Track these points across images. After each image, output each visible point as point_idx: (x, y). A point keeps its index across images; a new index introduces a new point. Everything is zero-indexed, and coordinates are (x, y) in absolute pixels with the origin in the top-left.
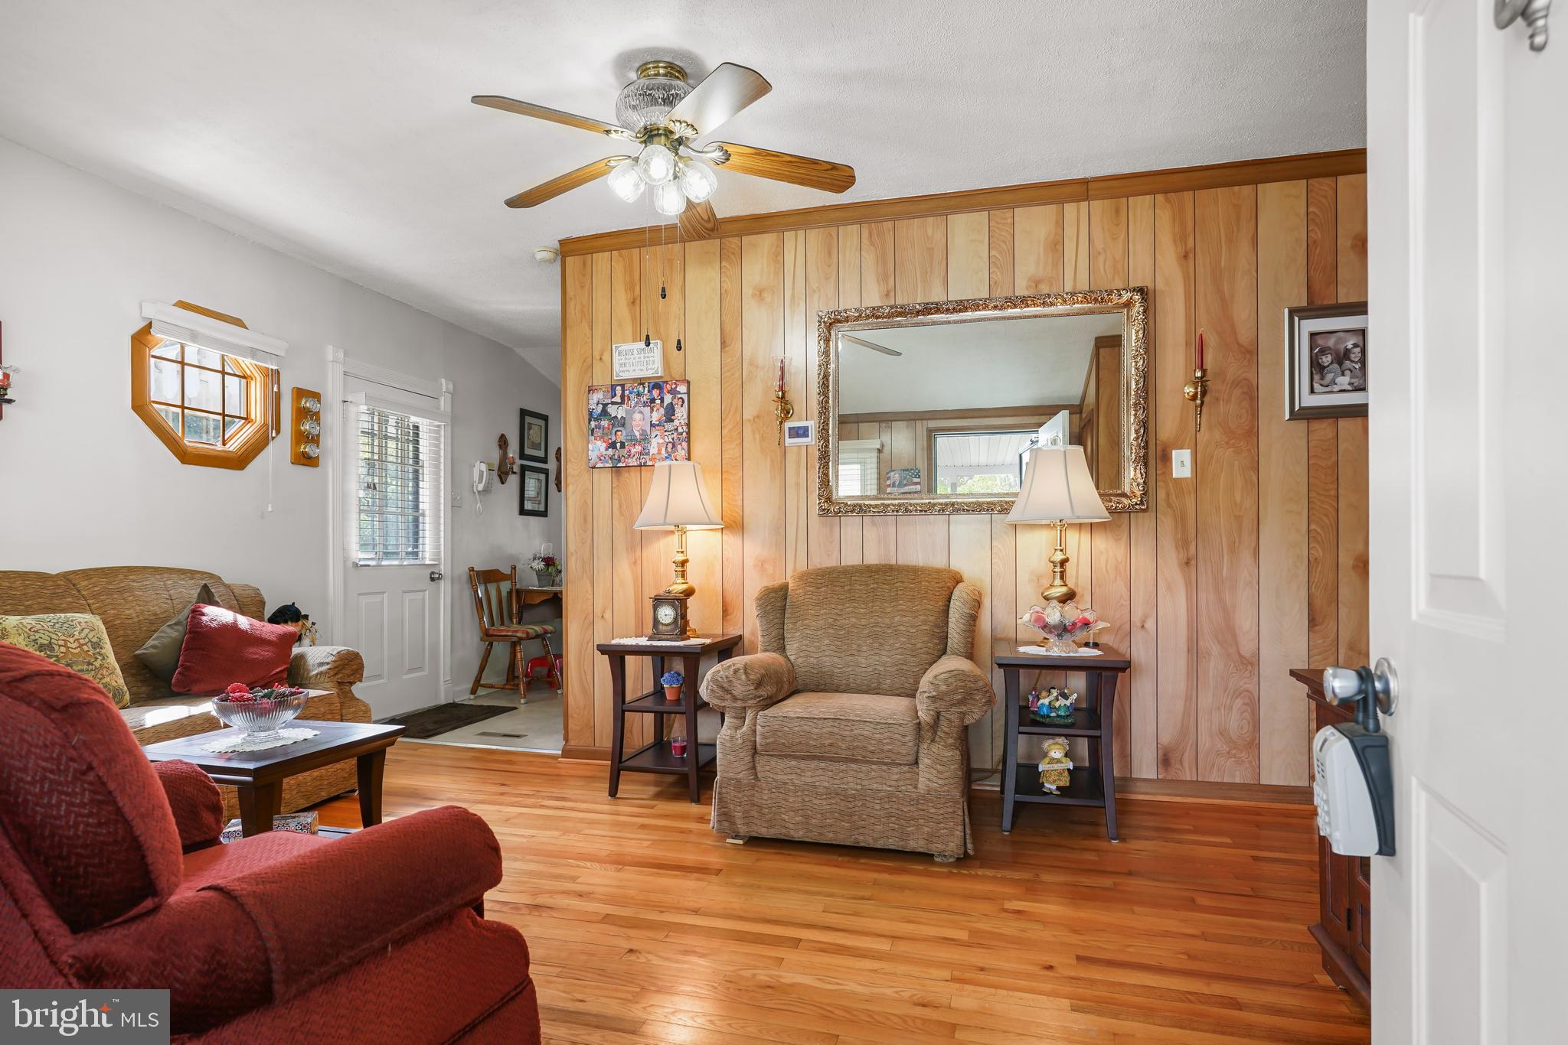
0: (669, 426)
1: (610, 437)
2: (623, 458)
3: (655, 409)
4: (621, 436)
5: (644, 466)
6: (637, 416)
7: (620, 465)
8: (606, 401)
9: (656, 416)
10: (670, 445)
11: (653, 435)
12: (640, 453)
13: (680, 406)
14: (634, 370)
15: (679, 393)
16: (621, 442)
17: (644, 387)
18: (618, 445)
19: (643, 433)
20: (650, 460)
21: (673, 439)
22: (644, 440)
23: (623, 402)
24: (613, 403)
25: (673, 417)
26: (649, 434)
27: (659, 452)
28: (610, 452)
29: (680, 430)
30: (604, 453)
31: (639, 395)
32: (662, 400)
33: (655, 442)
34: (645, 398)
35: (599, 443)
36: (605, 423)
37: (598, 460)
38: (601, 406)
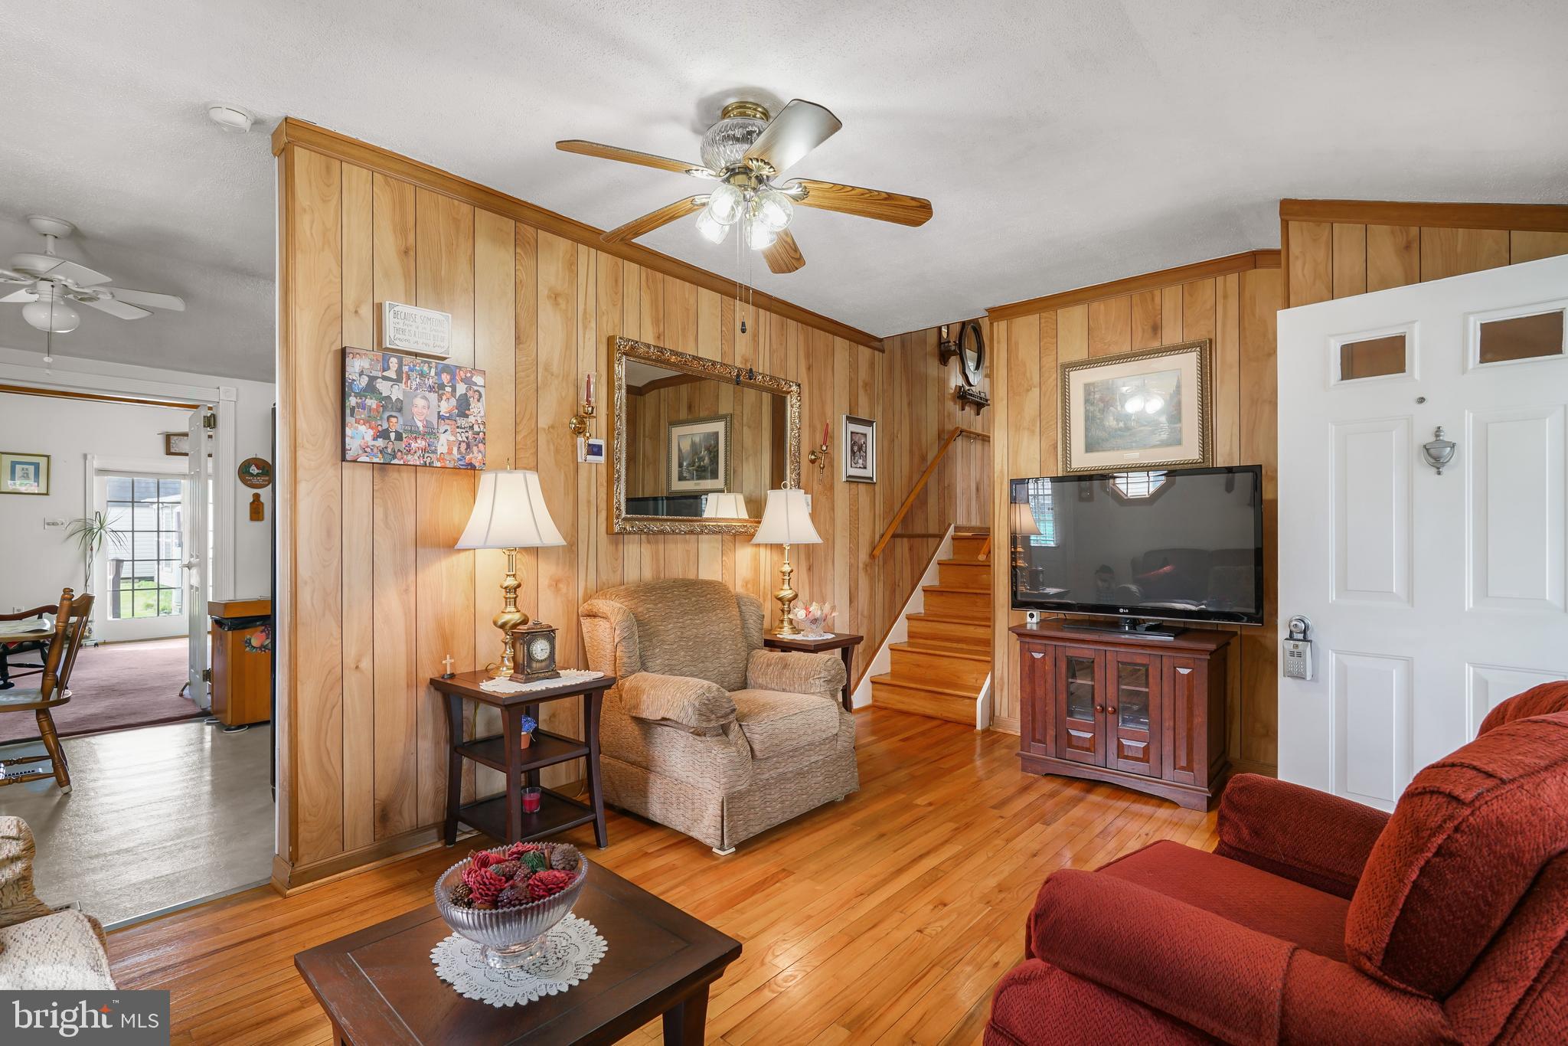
0: (461, 422)
1: (379, 423)
2: (399, 453)
3: (444, 397)
4: (397, 424)
5: (430, 466)
6: (419, 402)
7: (395, 461)
8: (374, 374)
9: (446, 406)
10: (463, 446)
11: (442, 430)
12: (424, 450)
13: (476, 400)
14: (417, 342)
15: (476, 385)
16: (396, 432)
17: (430, 368)
18: (393, 436)
19: (428, 424)
20: (438, 460)
21: (467, 438)
22: (429, 433)
23: (399, 380)
24: (385, 378)
25: (467, 412)
26: (436, 427)
27: (450, 452)
28: (380, 442)
29: (476, 428)
30: (371, 443)
31: (422, 375)
32: (454, 389)
33: (443, 438)
34: (431, 380)
35: (362, 428)
36: (371, 403)
37: (361, 452)
38: (367, 379)
